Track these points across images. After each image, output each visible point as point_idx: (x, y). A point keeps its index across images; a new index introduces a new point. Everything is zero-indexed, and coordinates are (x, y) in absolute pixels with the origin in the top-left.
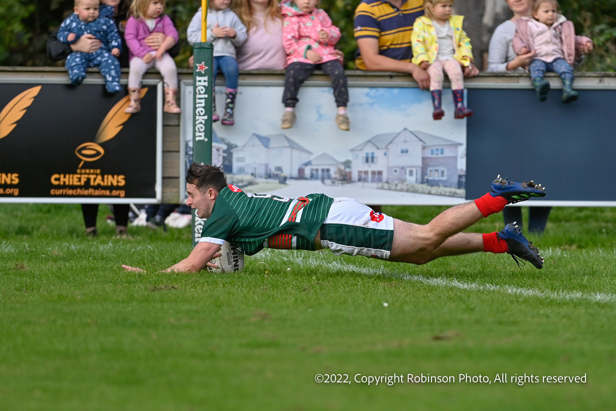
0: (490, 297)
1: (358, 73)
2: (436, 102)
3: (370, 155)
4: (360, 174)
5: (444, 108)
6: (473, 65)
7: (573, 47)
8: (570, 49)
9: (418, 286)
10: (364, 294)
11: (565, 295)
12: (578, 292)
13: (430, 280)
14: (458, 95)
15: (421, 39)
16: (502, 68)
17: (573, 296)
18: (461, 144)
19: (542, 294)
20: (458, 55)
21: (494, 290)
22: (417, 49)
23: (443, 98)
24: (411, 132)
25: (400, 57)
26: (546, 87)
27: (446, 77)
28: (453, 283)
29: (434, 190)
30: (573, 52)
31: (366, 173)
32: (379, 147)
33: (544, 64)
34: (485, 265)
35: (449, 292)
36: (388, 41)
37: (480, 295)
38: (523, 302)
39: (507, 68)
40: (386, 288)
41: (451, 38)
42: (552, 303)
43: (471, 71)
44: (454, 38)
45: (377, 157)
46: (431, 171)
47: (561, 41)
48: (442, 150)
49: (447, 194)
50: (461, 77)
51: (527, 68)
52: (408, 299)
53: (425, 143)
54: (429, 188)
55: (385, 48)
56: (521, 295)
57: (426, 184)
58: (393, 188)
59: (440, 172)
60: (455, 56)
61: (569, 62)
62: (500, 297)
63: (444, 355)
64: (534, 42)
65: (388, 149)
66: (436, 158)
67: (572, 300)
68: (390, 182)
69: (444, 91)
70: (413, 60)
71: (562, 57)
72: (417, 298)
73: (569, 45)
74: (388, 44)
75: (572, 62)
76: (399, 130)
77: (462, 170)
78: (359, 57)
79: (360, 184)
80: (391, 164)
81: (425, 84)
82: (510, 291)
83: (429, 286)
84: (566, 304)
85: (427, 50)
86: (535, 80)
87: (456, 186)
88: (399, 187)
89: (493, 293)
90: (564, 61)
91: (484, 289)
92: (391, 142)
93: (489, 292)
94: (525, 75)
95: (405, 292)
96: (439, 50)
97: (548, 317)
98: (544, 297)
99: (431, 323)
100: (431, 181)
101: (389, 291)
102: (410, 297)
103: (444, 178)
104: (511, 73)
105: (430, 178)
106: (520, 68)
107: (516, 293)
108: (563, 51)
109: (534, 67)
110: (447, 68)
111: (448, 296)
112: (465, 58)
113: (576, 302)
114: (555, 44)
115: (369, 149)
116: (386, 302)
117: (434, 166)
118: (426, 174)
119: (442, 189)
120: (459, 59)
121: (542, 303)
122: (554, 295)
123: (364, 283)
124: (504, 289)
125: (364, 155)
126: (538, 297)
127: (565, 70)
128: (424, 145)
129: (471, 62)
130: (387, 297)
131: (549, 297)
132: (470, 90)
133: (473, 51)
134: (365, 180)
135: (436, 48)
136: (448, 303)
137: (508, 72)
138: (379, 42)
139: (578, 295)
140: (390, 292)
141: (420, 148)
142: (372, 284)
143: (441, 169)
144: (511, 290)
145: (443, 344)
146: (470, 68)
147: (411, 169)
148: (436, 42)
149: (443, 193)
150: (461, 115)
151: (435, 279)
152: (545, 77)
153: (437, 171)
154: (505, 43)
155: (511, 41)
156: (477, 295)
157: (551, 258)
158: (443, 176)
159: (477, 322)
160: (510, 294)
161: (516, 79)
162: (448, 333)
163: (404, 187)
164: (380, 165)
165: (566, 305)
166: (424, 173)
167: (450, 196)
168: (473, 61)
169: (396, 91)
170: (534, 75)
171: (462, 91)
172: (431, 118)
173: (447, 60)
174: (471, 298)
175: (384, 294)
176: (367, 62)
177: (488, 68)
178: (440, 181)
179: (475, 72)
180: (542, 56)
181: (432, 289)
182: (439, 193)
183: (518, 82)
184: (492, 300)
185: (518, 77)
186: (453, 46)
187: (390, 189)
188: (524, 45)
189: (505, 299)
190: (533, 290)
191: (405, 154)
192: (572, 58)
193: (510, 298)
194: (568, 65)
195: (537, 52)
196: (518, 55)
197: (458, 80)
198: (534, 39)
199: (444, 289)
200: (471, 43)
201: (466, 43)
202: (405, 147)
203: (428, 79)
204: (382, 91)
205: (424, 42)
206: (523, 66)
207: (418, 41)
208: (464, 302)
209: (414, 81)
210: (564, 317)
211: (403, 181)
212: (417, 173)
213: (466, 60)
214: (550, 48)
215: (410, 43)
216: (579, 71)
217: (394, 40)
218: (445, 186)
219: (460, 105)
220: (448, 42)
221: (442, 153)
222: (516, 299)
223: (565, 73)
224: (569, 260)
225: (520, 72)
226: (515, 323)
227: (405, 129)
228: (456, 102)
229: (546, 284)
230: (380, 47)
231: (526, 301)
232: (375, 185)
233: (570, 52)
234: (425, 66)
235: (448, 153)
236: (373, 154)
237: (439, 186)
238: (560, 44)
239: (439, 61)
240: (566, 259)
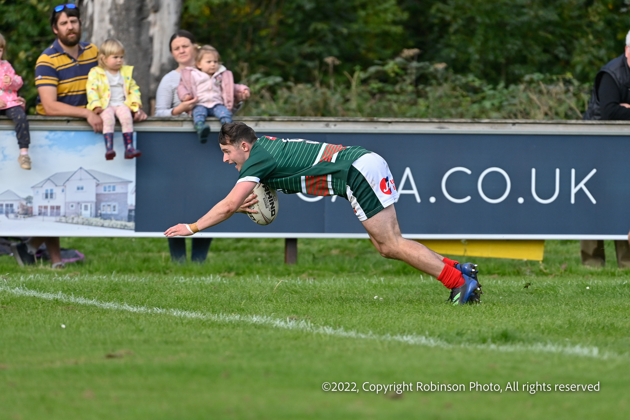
0: (158, 319)
1: (38, 117)
2: (109, 144)
3: (49, 192)
4: (40, 208)
5: (115, 149)
6: (142, 111)
7: (232, 94)
8: (229, 96)
9: (93, 309)
10: (44, 317)
11: (225, 317)
12: (236, 314)
13: (103, 304)
14: (128, 138)
15: (95, 87)
16: (167, 113)
17: (231, 318)
18: (131, 182)
19: (204, 317)
20: (128, 102)
21: (161, 313)
22: (92, 96)
23: (115, 140)
24: (86, 171)
25: (77, 103)
26: (207, 131)
27: (117, 121)
28: (124, 307)
29: (107, 223)
30: (232, 98)
31: (46, 207)
32: (58, 184)
33: (205, 110)
34: (152, 291)
35: (120, 315)
36: (65, 89)
37: (148, 317)
38: (187, 323)
39: (172, 113)
40: (64, 311)
41: (122, 86)
42: (213, 324)
43: (140, 116)
44: (124, 86)
45: (55, 194)
46: (104, 206)
47: (221, 89)
48: (114, 187)
49: (119, 226)
50: (130, 121)
51: (190, 113)
52: (83, 322)
53: (98, 181)
54: (102, 221)
55: (63, 95)
56: (185, 317)
57: (100, 218)
58: (70, 221)
59: (112, 206)
60: (126, 102)
61: (228, 108)
62: (166, 319)
63: (116, 371)
64: (196, 90)
65: (65, 186)
66: (108, 194)
67: (231, 322)
68: (67, 215)
69: (116, 134)
70: (88, 106)
71: (222, 103)
72: (92, 320)
73: (228, 93)
74: (66, 91)
75: (231, 108)
76: (75, 169)
77: (131, 205)
78: (40, 104)
79: (41, 218)
80: (67, 200)
81: (98, 127)
82: (175, 314)
83: (103, 309)
84: (226, 326)
85: (100, 97)
86: (197, 124)
87: (127, 219)
88: (75, 221)
89: (160, 315)
90: (224, 107)
91: (152, 312)
92: (68, 180)
93: (156, 315)
94: (189, 119)
95: (80, 315)
96: (111, 97)
97: (209, 337)
98: (205, 319)
99: (104, 343)
100: (104, 215)
101: (66, 314)
102: (85, 319)
103: (116, 212)
104: (176, 118)
105: (103, 212)
106: (184, 113)
107: (181, 316)
108: (222, 98)
109: (197, 112)
110: (119, 113)
111: (119, 319)
112: (134, 104)
113: (234, 323)
114: (215, 91)
115: (48, 187)
116: (64, 324)
117: (106, 201)
118: (100, 209)
119: (114, 222)
120: (129, 105)
121: (204, 324)
122: (214, 318)
123: (44, 306)
124: (169, 312)
125: (44, 192)
126: (200, 319)
127: (224, 115)
128: (98, 182)
129: (140, 108)
130: (65, 320)
131: (210, 320)
132: (139, 133)
133: (142, 97)
134: (45, 214)
135: (109, 95)
136: (120, 325)
137: (174, 117)
138: (58, 90)
139: (236, 317)
141: (94, 185)
142: (51, 308)
143: (113, 204)
144: (176, 313)
145: (115, 361)
146: (139, 113)
147: (86, 204)
148: (109, 90)
149: (114, 226)
150: (130, 156)
151: (107, 303)
152: (206, 121)
153: (109, 205)
154: (171, 91)
155: (176, 88)
156: (145, 317)
157: (211, 284)
158: (114, 210)
159: (146, 341)
160: (175, 317)
161: (180, 123)
162: (120, 351)
163: (80, 220)
164: (59, 200)
165: (225, 327)
166: (97, 208)
167: (121, 228)
168: (142, 107)
169: (73, 134)
170: (196, 119)
171: (132, 134)
172: (104, 158)
173: (118, 106)
174: (140, 320)
175: (62, 316)
176: (47, 108)
177: (155, 113)
178: (112, 215)
179: (144, 117)
180: (204, 102)
181: (105, 312)
182: (111, 225)
183: (182, 126)
184: (159, 322)
185: (182, 121)
186: (124, 93)
187: (67, 222)
188: (187, 92)
189: (171, 321)
190: (196, 313)
191: (80, 191)
192: (231, 104)
193: (175, 320)
194: (227, 110)
195: (200, 98)
196: (182, 101)
197: (128, 124)
198: (197, 86)
199: (115, 312)
200: (140, 90)
201: (136, 91)
202: (80, 184)
203: (101, 123)
204: (60, 134)
205: (98, 89)
206: (187, 111)
207: (93, 89)
208: (134, 324)
209: (89, 125)
210: (224, 337)
211: (79, 215)
212: (91, 208)
213: (135, 106)
214: (211, 95)
215: (85, 90)
216: (237, 115)
217: (71, 88)
218: (117, 220)
219: (129, 146)
220: (119, 89)
221: (114, 190)
222: (181, 321)
223: (224, 117)
224: (228, 286)
225: (184, 116)
226: (179, 343)
227: (81, 168)
228: (126, 144)
229: (207, 307)
230: (58, 94)
231: (190, 323)
232: (53, 218)
233: (229, 99)
234: (98, 111)
235: (119, 189)
236: (52, 190)
237: (111, 219)
238: (220, 92)
239: (111, 107)
240: (226, 285)
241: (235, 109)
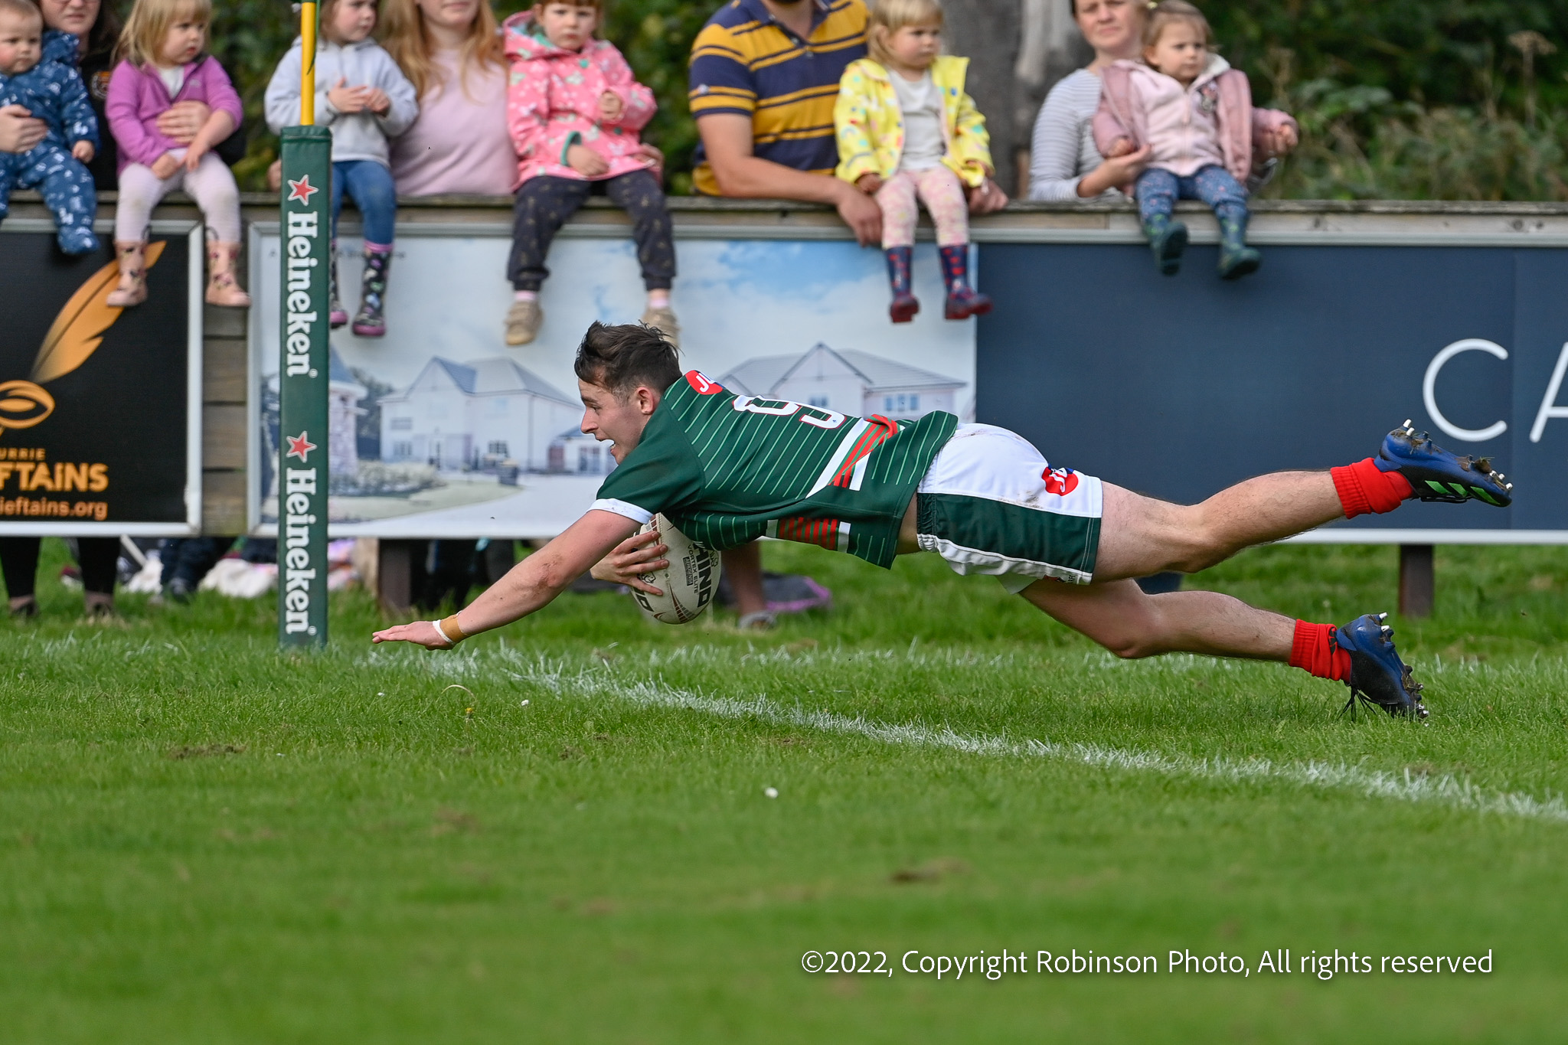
0: (1039, 774)
1: (700, 202)
2: (899, 279)
5: (917, 292)
6: (992, 183)
7: (1247, 137)
8: (1239, 142)
9: (855, 745)
10: (718, 765)
11: (1229, 768)
12: (1260, 759)
13: (885, 729)
14: (955, 260)
15: (861, 118)
16: (1065, 190)
17: (1248, 770)
18: (962, 385)
19: (1169, 767)
20: (954, 157)
21: (1047, 756)
22: (851, 141)
23: (916, 267)
24: (835, 354)
25: (807, 163)
26: (1178, 241)
27: (924, 213)
28: (943, 738)
30: (1246, 149)
33: (1172, 180)
34: (1024, 692)
35: (932, 761)
36: (775, 122)
37: (1012, 768)
38: (1122, 785)
39: (1079, 190)
40: (773, 750)
41: (936, 113)
42: (1194, 788)
43: (986, 197)
44: (943, 115)
47: (1217, 122)
48: (914, 400)
50: (961, 213)
51: (1130, 189)
52: (828, 779)
53: (870, 381)
55: (770, 139)
56: (1116, 767)
60: (946, 159)
61: (1236, 174)
62: (1064, 774)
63: (921, 921)
64: (1146, 125)
67: (1245, 780)
69: (918, 250)
70: (841, 170)
71: (1218, 161)
72: (852, 776)
73: (1236, 133)
74: (777, 129)
75: (1244, 175)
76: (804, 349)
78: (704, 163)
81: (870, 231)
82: (1087, 758)
83: (883, 745)
84: (1232, 791)
85: (875, 146)
86: (1149, 222)
89: (1046, 763)
90: (1224, 173)
91: (1021, 752)
92: (784, 380)
93: (1035, 760)
94: (1125, 208)
95: (820, 760)
96: (906, 145)
97: (1184, 823)
98: (1173, 774)
99: (887, 841)
101: (780, 759)
102: (833, 772)
104: (1089, 204)
106: (1112, 191)
107: (1104, 764)
108: (1220, 148)
109: (1147, 189)
110: (926, 189)
111: (930, 772)
112: (970, 165)
113: (1255, 784)
114: (1200, 129)
116: (773, 786)
120: (956, 168)
121: (1168, 789)
122: (1199, 769)
124: (1072, 754)
126: (1160, 772)
127: (1226, 196)
128: (868, 386)
129: (987, 175)
130: (777, 774)
131: (1187, 774)
132: (983, 246)
133: (992, 146)
135: (899, 139)
136: (931, 788)
137: (1083, 200)
138: (754, 125)
139: (1261, 767)
140: (783, 760)
141: (858, 393)
142: (738, 740)
144: (1091, 755)
145: (919, 892)
146: (985, 190)
148: (899, 125)
150: (960, 310)
151: (897, 728)
152: (1175, 212)
154: (1073, 128)
155: (1088, 121)
156: (1003, 768)
157: (1191, 673)
159: (1005, 836)
160: (1088, 768)
161: (1102, 218)
162: (931, 864)
165: (1230, 794)
168: (992, 173)
169: (796, 249)
170: (1147, 208)
171: (964, 249)
172: (886, 318)
173: (926, 170)
174: (989, 777)
175: (768, 765)
176: (723, 176)
177: (1029, 191)
179: (998, 200)
180: (1167, 160)
181: (889, 752)
183: (1106, 227)
184: (1042, 781)
185: (1106, 213)
186: (941, 135)
188: (1121, 132)
189: (1075, 777)
190: (1147, 755)
192: (1245, 165)
193: (1088, 775)
194: (1233, 182)
195: (1156, 149)
196: (1106, 157)
197: (953, 221)
198: (1146, 116)
199: (919, 753)
200: (987, 126)
201: (975, 128)
202: (819, 391)
203: (878, 219)
204: (760, 249)
205: (868, 124)
206: (1121, 184)
207: (853, 122)
208: (972, 786)
209: (843, 223)
210: (1226, 824)
213: (973, 169)
214: (1188, 139)
215: (832, 126)
216: (1261, 197)
217: (791, 120)
219: (958, 284)
220: (929, 123)
221: (914, 407)
222: (1104, 779)
223: (1225, 202)
224: (1239, 680)
225: (1112, 200)
226: (1101, 839)
227: (820, 346)
228: (949, 276)
229: (1179, 739)
230: (756, 137)
231: (1129, 783)
233: (1239, 149)
234: (869, 186)
238: (1212, 131)
239: (906, 172)
240: (1231, 676)
241: (1255, 179)
